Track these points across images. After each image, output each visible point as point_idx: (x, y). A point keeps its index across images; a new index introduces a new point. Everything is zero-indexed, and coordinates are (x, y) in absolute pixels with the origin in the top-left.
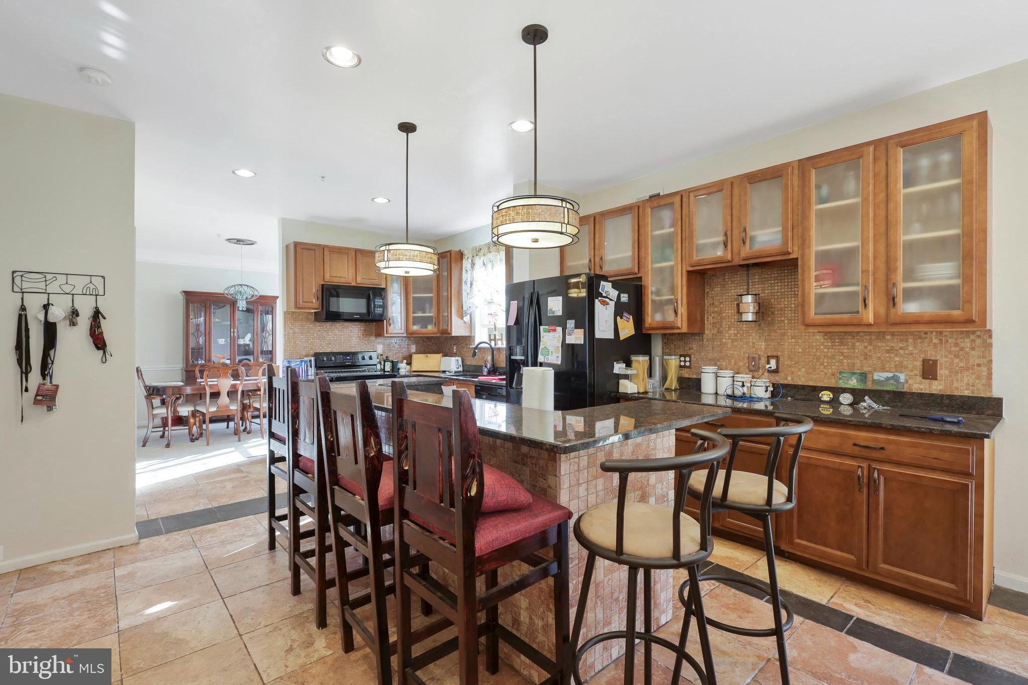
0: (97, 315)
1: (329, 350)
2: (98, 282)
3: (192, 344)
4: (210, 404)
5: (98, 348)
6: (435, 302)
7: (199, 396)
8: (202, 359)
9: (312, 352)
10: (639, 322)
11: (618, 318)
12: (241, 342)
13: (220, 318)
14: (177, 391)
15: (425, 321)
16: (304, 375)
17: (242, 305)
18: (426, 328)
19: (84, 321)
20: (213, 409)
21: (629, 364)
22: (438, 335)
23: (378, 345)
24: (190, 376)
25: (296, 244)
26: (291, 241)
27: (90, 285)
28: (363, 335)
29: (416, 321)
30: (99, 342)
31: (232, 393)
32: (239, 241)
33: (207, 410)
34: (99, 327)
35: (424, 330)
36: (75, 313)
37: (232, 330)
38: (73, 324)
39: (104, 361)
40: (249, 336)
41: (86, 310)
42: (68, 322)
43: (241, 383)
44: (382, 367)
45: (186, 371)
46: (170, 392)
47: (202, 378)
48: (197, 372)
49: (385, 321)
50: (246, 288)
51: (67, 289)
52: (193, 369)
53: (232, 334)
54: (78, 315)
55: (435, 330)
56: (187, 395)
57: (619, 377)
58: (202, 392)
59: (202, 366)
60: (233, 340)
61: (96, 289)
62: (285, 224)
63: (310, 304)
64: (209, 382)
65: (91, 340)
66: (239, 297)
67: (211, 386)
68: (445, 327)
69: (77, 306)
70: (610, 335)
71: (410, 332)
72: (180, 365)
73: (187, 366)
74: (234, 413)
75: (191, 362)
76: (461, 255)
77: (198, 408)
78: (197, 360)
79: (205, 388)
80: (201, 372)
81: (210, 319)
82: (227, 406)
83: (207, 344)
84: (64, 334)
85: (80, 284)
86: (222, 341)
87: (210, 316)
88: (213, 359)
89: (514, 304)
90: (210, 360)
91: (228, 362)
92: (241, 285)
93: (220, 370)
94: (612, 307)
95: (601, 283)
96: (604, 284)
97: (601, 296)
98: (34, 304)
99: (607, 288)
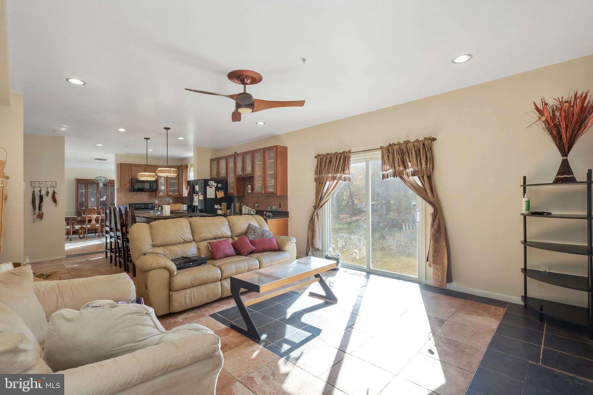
0: (54, 193)
1: (135, 203)
2: (54, 183)
3: (79, 202)
4: (88, 224)
5: (54, 202)
6: (177, 184)
7: (83, 222)
8: (84, 207)
9: (128, 203)
10: (226, 193)
11: (217, 192)
12: (102, 200)
13: (91, 190)
14: (74, 219)
15: (174, 191)
17: (101, 185)
18: (175, 194)
19: (50, 195)
20: (89, 226)
21: (221, 206)
22: (179, 196)
23: (156, 201)
24: (78, 213)
25: (121, 164)
26: (119, 162)
27: (52, 185)
28: (150, 197)
29: (171, 191)
30: (55, 200)
31: (97, 220)
32: (99, 159)
33: (87, 226)
34: (55, 196)
35: (174, 195)
36: (48, 193)
37: (97, 195)
38: (47, 195)
39: (56, 206)
40: (105, 197)
41: (51, 191)
42: (46, 195)
43: (101, 216)
44: (157, 209)
45: (77, 212)
46: (71, 219)
47: (84, 214)
48: (82, 212)
49: (158, 191)
50: (102, 178)
51: (46, 186)
52: (81, 211)
53: (97, 196)
54: (49, 193)
55: (178, 195)
56: (78, 221)
57: (217, 209)
58: (84, 219)
59: (84, 210)
60: (98, 199)
61: (54, 185)
62: (117, 156)
63: (126, 186)
64: (87, 216)
65: (52, 200)
66: (100, 181)
67: (88, 217)
68: (181, 193)
69: (48, 190)
70: (213, 196)
71: (168, 195)
72: (74, 210)
73: (77, 210)
74: (98, 228)
75: (79, 208)
76: (187, 167)
77: (83, 226)
78: (82, 207)
79: (86, 218)
80: (84, 213)
81: (88, 190)
82: (95, 225)
83: (86, 200)
84: (45, 199)
85: (49, 184)
86: (93, 199)
87: (87, 189)
88: (89, 207)
89: (189, 187)
90: (87, 207)
91: (96, 208)
92: (101, 177)
93: (92, 211)
94: (214, 188)
95: (210, 181)
96: (211, 181)
97: (209, 185)
98: (37, 190)
99: (212, 183)
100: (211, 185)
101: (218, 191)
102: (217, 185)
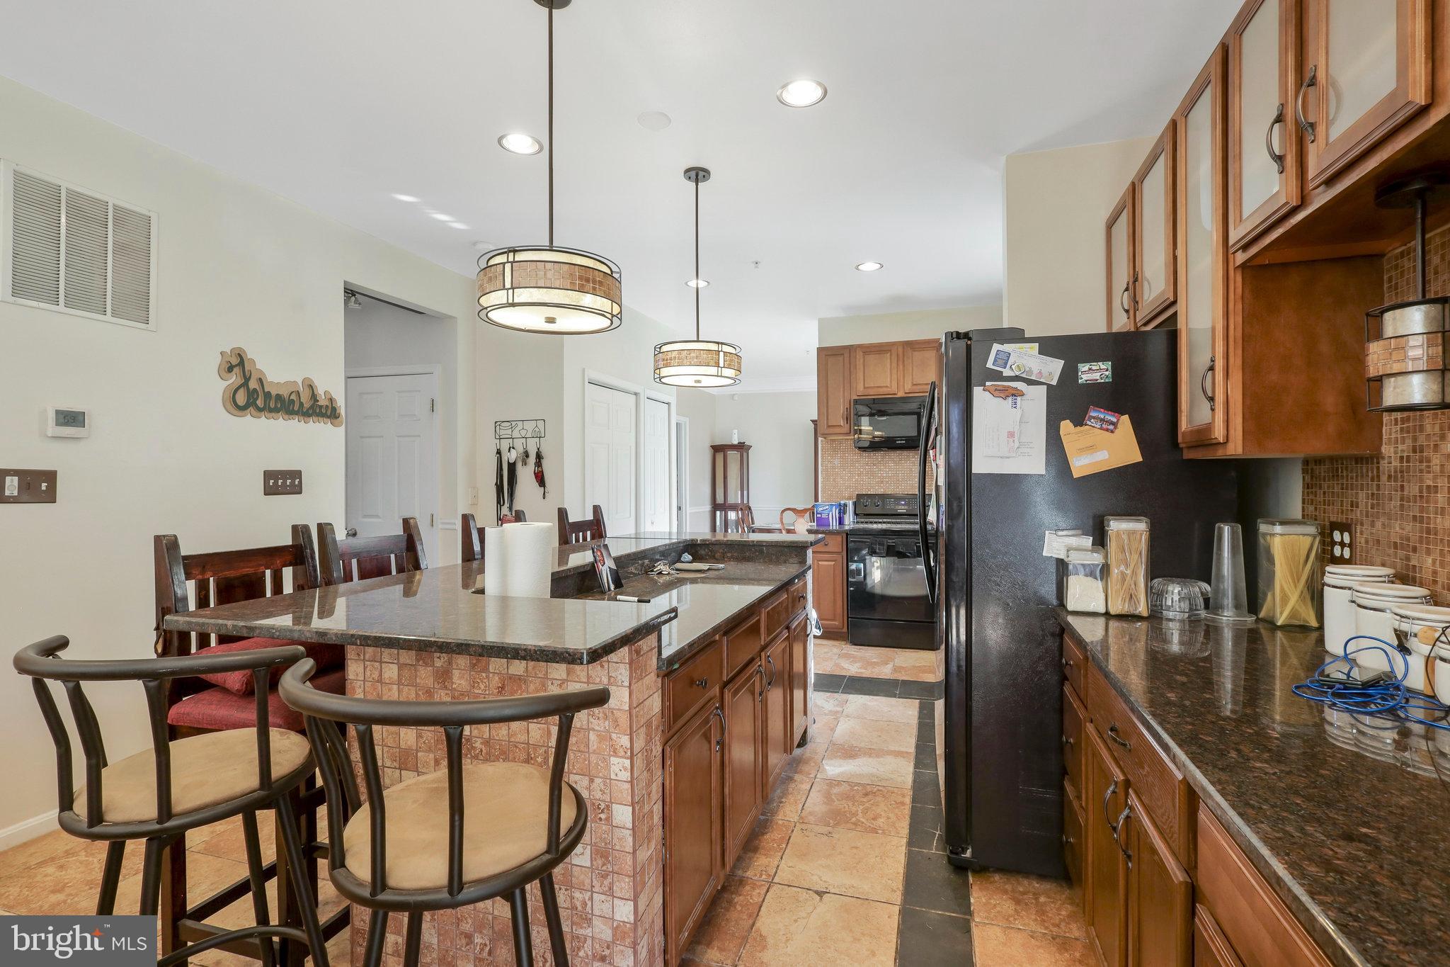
0: (539, 457)
1: (881, 491)
2: (541, 424)
5: (541, 486)
9: (848, 493)
10: (1158, 432)
11: (1066, 423)
16: (834, 524)
19: (532, 459)
27: (537, 429)
30: (540, 479)
34: (541, 466)
36: (527, 455)
38: (525, 463)
39: (544, 496)
41: (533, 451)
42: (522, 462)
51: (523, 433)
61: (540, 432)
63: (838, 429)
65: (536, 477)
69: (528, 448)
70: (1032, 464)
84: (520, 472)
85: (530, 426)
94: (1036, 400)
95: (996, 347)
96: (1007, 347)
97: (998, 376)
98: (505, 445)
99: (1025, 358)
100: (1007, 373)
101: (1079, 421)
102: (1069, 374)
